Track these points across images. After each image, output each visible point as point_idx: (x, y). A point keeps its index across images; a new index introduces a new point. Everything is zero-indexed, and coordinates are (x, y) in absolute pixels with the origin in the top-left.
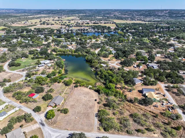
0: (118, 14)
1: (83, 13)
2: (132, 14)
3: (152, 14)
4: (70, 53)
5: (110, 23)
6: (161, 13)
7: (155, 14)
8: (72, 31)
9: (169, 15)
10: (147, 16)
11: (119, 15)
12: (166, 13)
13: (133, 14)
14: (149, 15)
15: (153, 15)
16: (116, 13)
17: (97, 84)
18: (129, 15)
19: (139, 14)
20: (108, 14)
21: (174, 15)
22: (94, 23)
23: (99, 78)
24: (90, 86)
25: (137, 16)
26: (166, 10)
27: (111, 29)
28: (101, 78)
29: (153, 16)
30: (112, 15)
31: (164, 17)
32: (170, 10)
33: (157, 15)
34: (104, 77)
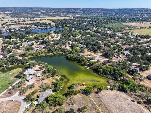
0: (44, 12)
1: (8, 11)
2: (56, 11)
4: (43, 54)
5: (45, 20)
6: (78, 10)
7: (74, 11)
8: (14, 30)
9: (83, 12)
10: (68, 13)
12: (80, 11)
14: (70, 12)
16: (42, 11)
18: (54, 13)
19: (62, 12)
21: (86, 12)
22: (30, 21)
23: (104, 75)
24: (108, 87)
25: (61, 13)
26: (80, 8)
27: (52, 25)
28: (107, 74)
29: (73, 13)
30: (40, 13)
31: (80, 13)
32: (82, 8)
33: (76, 12)
34: (109, 73)
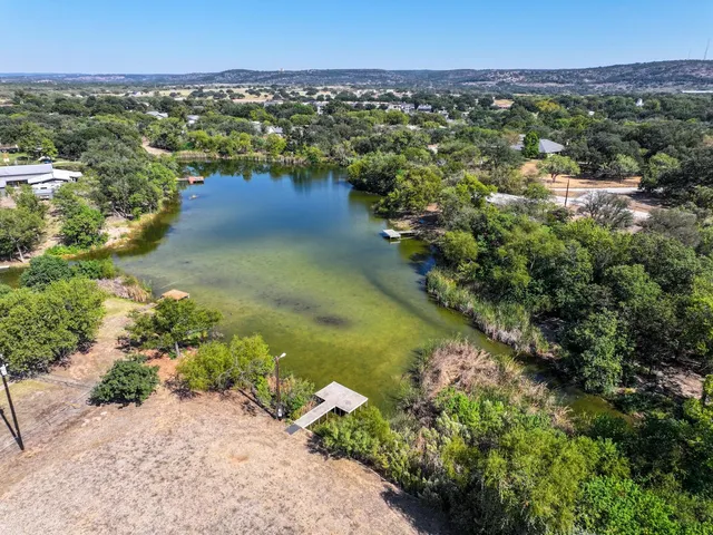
0: (515, 80)
3: (666, 76)
7: (680, 74)
11: (521, 82)
13: (583, 78)
15: (670, 79)
16: (506, 78)
17: (447, 368)
20: (473, 81)
23: (465, 293)
24: (337, 395)
25: (600, 83)
28: (495, 292)
30: (491, 84)
34: (527, 280)
